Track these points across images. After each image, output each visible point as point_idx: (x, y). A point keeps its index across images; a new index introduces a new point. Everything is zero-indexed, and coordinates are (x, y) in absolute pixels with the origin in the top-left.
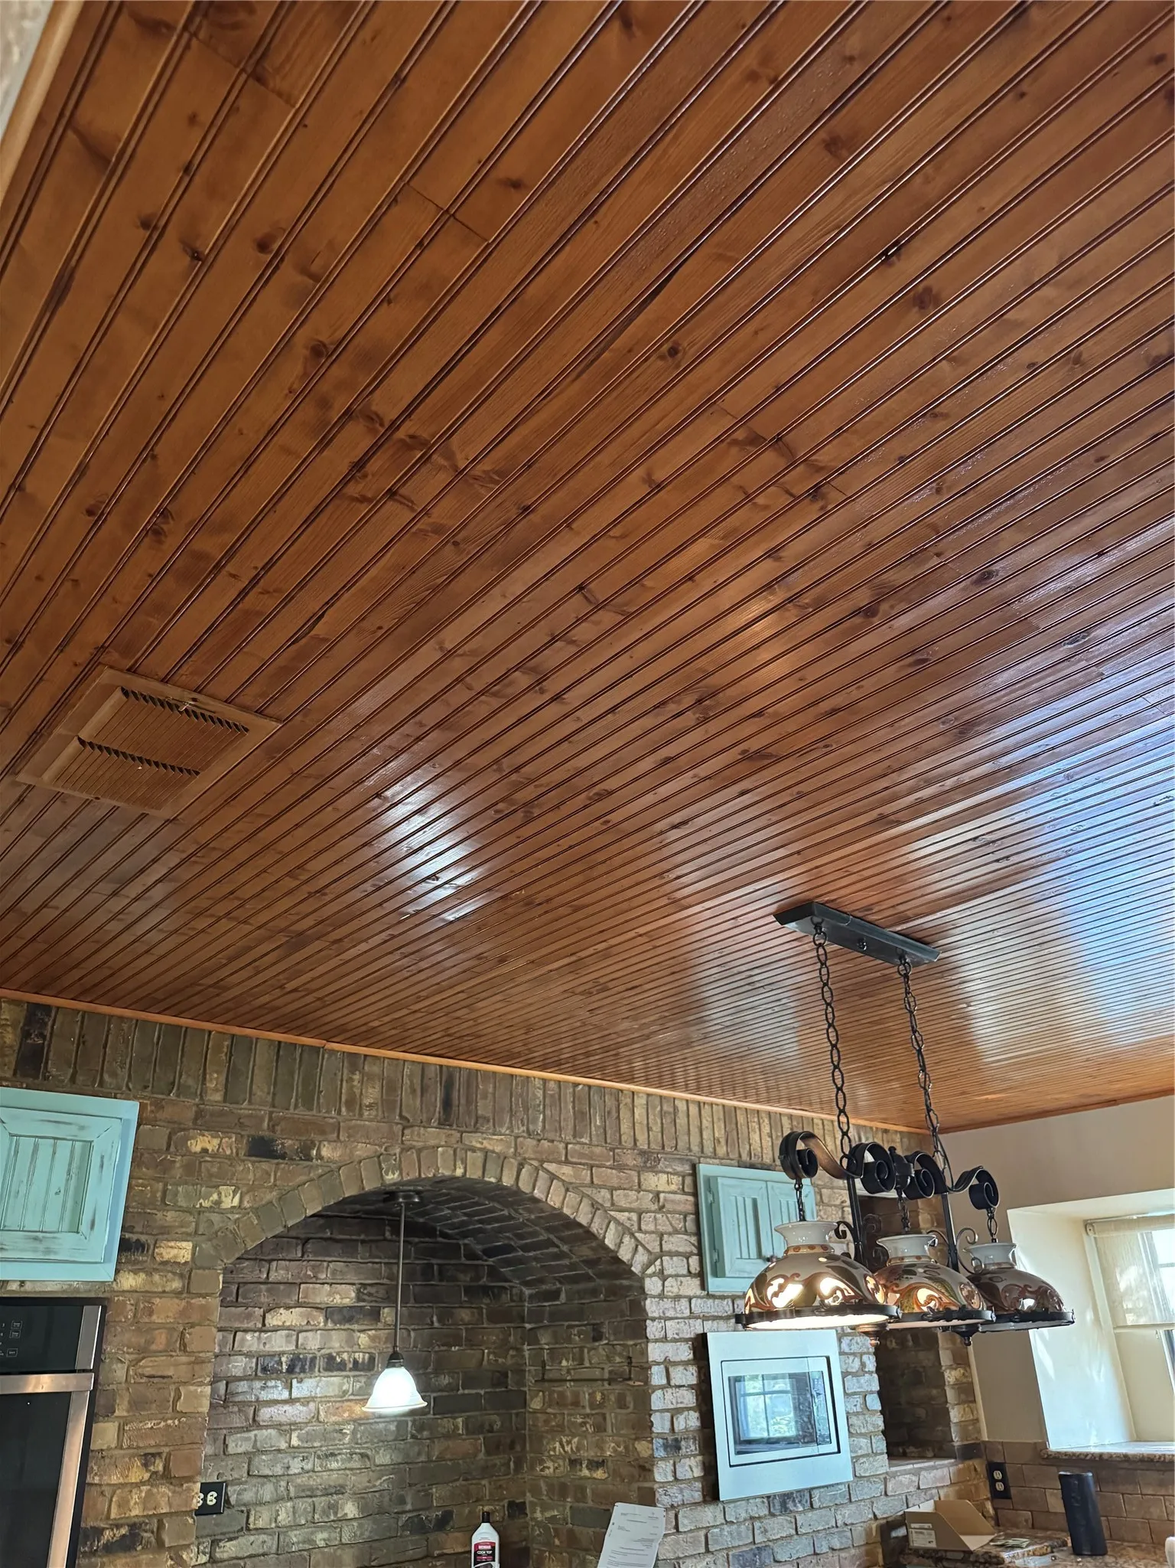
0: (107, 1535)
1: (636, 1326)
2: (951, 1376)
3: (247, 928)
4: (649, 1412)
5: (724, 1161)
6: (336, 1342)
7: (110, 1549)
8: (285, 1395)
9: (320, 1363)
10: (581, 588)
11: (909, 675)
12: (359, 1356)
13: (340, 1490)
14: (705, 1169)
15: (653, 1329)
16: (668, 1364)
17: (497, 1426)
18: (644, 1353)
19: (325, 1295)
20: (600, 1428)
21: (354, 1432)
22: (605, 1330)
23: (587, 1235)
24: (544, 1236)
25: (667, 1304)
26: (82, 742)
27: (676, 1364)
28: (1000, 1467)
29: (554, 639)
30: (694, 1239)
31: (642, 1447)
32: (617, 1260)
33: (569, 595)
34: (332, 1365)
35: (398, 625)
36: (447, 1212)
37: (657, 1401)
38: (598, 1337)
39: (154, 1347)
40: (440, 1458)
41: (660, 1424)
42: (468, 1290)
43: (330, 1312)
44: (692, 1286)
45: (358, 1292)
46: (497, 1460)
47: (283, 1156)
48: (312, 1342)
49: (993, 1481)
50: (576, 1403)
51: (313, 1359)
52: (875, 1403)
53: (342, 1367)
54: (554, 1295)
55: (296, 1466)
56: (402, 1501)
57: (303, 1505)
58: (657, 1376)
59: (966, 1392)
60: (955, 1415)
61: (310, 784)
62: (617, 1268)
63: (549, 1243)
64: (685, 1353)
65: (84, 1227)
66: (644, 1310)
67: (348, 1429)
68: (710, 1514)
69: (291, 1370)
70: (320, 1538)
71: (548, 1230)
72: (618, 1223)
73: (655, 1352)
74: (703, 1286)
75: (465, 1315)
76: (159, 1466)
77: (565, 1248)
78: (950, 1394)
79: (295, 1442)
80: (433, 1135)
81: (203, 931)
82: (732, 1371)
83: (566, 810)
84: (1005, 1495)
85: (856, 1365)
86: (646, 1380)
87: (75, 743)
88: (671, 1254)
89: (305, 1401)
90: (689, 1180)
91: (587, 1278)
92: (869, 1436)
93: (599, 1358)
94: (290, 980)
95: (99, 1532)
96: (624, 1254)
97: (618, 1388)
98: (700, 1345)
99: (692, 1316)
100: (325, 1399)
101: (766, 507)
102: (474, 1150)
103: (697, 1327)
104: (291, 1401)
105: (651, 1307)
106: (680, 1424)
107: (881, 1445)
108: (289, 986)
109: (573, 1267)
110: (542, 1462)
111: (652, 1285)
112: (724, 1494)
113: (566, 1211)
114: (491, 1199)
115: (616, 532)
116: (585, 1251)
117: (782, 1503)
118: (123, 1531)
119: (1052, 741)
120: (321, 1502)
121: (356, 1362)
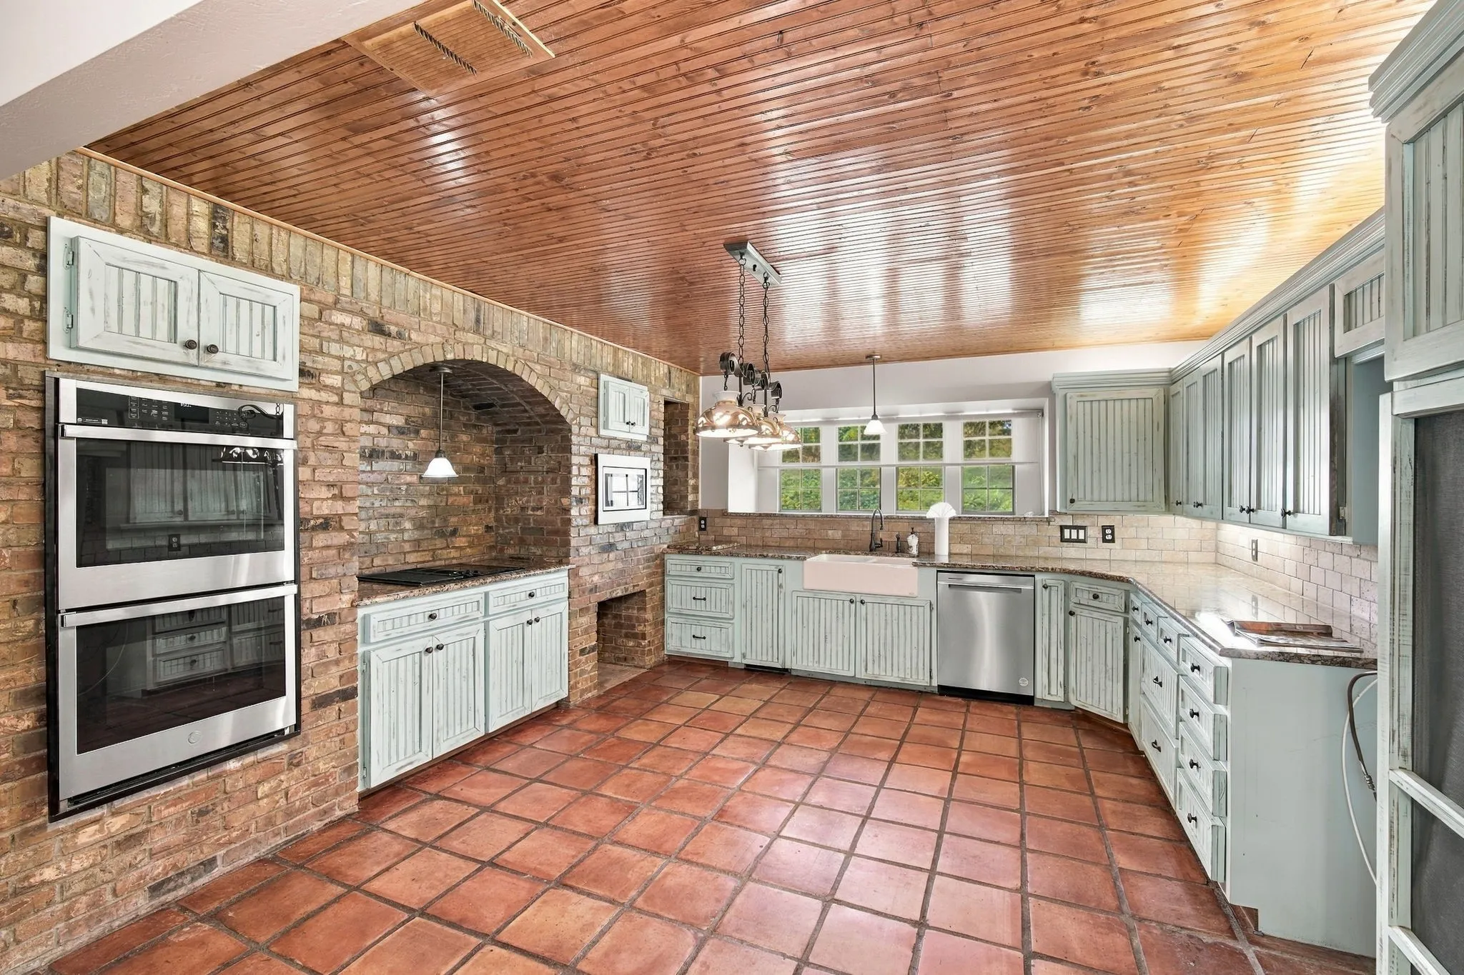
0: (312, 522)
1: (566, 447)
2: (691, 482)
3: (420, 184)
4: (570, 486)
5: (613, 374)
6: (396, 443)
7: (314, 528)
8: (369, 468)
9: (387, 455)
10: (781, 32)
11: (884, 133)
12: (408, 453)
13: (401, 516)
14: (603, 377)
15: (574, 449)
16: (580, 466)
17: (480, 492)
18: (569, 460)
19: (388, 419)
20: (540, 493)
21: (406, 490)
22: (545, 449)
23: (546, 401)
24: (518, 400)
25: (581, 439)
26: (417, 27)
27: (582, 466)
28: (705, 519)
29: (744, 56)
30: (594, 409)
31: (565, 501)
32: (559, 415)
33: (773, 34)
34: (394, 456)
35: (670, 18)
36: (460, 382)
37: (574, 482)
38: (541, 451)
39: (325, 431)
40: (452, 503)
41: (575, 491)
42: (465, 425)
43: (389, 427)
44: (592, 432)
45: (406, 420)
46: (480, 506)
47: (389, 335)
48: (382, 443)
49: (700, 524)
50: (526, 481)
51: (383, 452)
52: (661, 490)
53: (399, 457)
54: (515, 431)
55: (377, 504)
56: (433, 522)
57: (383, 522)
58: (575, 470)
59: (696, 489)
60: (691, 498)
61: (538, 100)
62: (560, 419)
63: (519, 404)
64: (587, 461)
65: (279, 358)
66: (571, 440)
67: (404, 488)
68: (592, 530)
69: (371, 456)
70: (392, 537)
71: (522, 397)
72: (561, 398)
73: (575, 460)
74: (597, 432)
75: (464, 438)
76: (336, 491)
77: (527, 408)
78: (690, 489)
79: (376, 492)
80: (471, 337)
81: (388, 179)
82: (608, 471)
83: (671, 158)
84: (705, 529)
85: (656, 474)
86: (570, 472)
87: (411, 26)
88: (583, 415)
89: (381, 472)
90: (595, 381)
91: (537, 424)
92: (658, 503)
93: (541, 462)
94: (419, 225)
95: (309, 521)
96: (563, 413)
97: (551, 475)
98: (595, 460)
99: (591, 445)
100: (391, 472)
101: (896, 24)
102: (493, 349)
103: (593, 451)
104: (372, 472)
105: (574, 439)
106: (583, 492)
107: (661, 507)
108: (416, 229)
109: (530, 418)
110: (503, 508)
111: (575, 429)
112: (600, 522)
113: (538, 388)
114: (492, 376)
115: (822, 8)
116: (541, 410)
117: (622, 527)
118: (321, 520)
119: (908, 185)
120: (392, 521)
121: (406, 455)
